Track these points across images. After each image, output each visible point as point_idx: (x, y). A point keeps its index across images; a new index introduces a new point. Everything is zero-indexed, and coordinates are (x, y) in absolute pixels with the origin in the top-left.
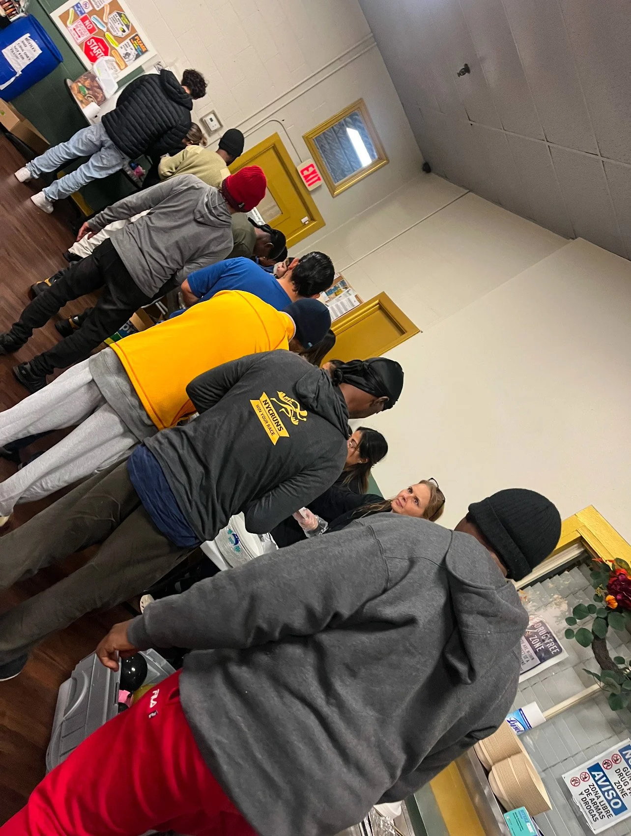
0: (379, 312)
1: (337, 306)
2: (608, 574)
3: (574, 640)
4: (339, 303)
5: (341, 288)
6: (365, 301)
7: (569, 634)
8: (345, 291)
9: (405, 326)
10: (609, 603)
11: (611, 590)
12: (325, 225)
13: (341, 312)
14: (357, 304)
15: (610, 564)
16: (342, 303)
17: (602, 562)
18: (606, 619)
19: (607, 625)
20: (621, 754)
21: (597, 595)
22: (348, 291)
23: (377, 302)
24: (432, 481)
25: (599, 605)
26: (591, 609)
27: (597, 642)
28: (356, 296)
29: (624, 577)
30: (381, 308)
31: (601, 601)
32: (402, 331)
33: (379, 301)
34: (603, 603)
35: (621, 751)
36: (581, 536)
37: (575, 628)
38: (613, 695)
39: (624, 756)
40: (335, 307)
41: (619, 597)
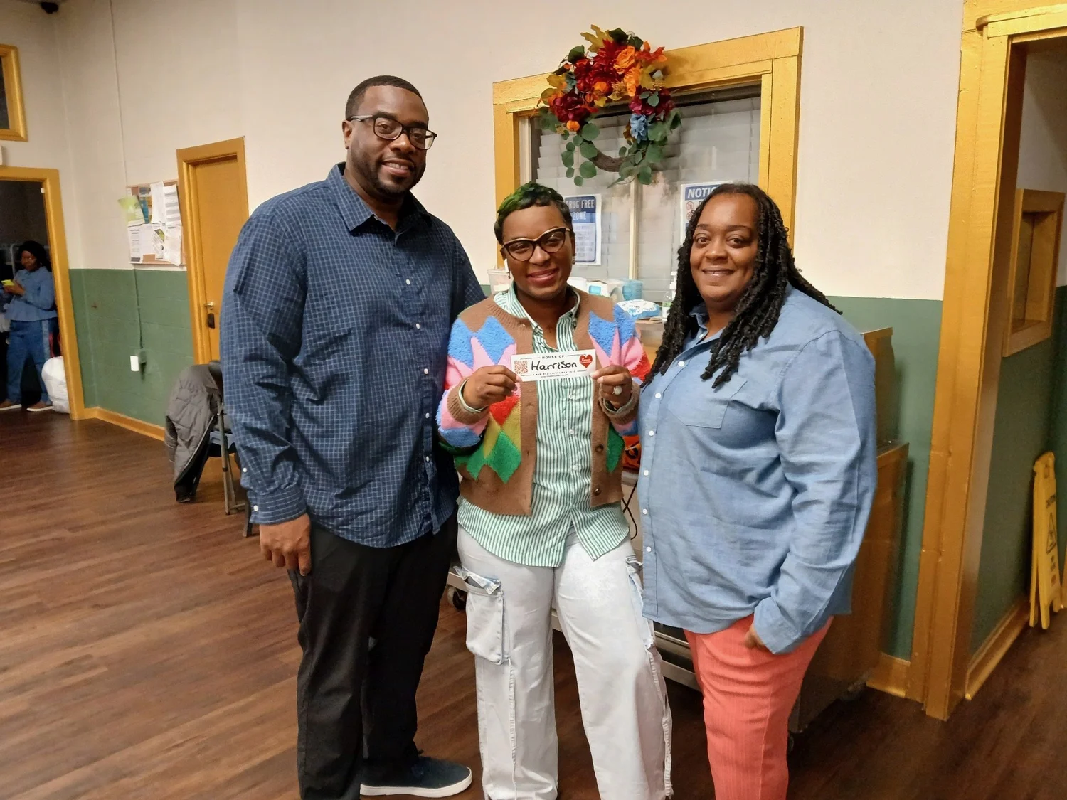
0: (200, 170)
2: (550, 112)
3: (585, 181)
5: (146, 195)
6: (175, 177)
7: (578, 182)
9: (228, 151)
10: (573, 129)
11: (564, 119)
12: (57, 171)
14: (173, 189)
15: (542, 104)
17: (537, 110)
18: (584, 140)
19: (590, 143)
20: (689, 199)
21: (562, 135)
22: (154, 190)
23: (184, 165)
25: (570, 139)
26: (570, 148)
27: (598, 160)
28: (165, 184)
29: (558, 100)
30: (195, 164)
31: (568, 134)
32: (232, 158)
33: (185, 161)
34: (570, 133)
35: (686, 199)
36: (514, 113)
37: (577, 173)
38: (638, 176)
39: (691, 198)
41: (571, 116)
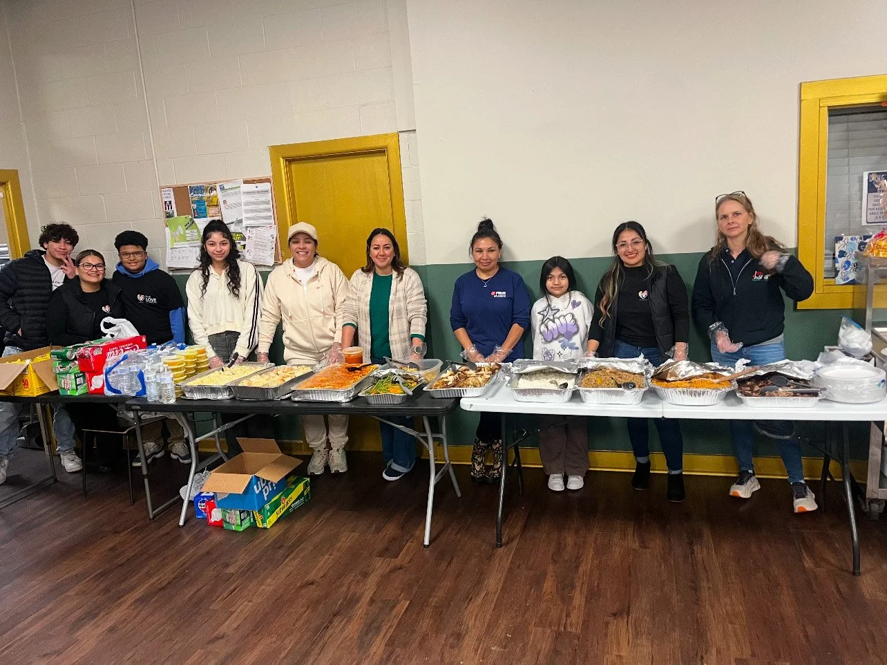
1: (247, 211)
4: (244, 207)
5: (204, 195)
6: (268, 173)
8: (218, 192)
9: (381, 144)
12: (16, 171)
13: (268, 210)
14: (264, 186)
16: (247, 204)
22: (222, 188)
23: (282, 161)
24: (719, 199)
28: (246, 182)
30: (302, 160)
33: (283, 158)
36: (828, 106)
40: (249, 215)
